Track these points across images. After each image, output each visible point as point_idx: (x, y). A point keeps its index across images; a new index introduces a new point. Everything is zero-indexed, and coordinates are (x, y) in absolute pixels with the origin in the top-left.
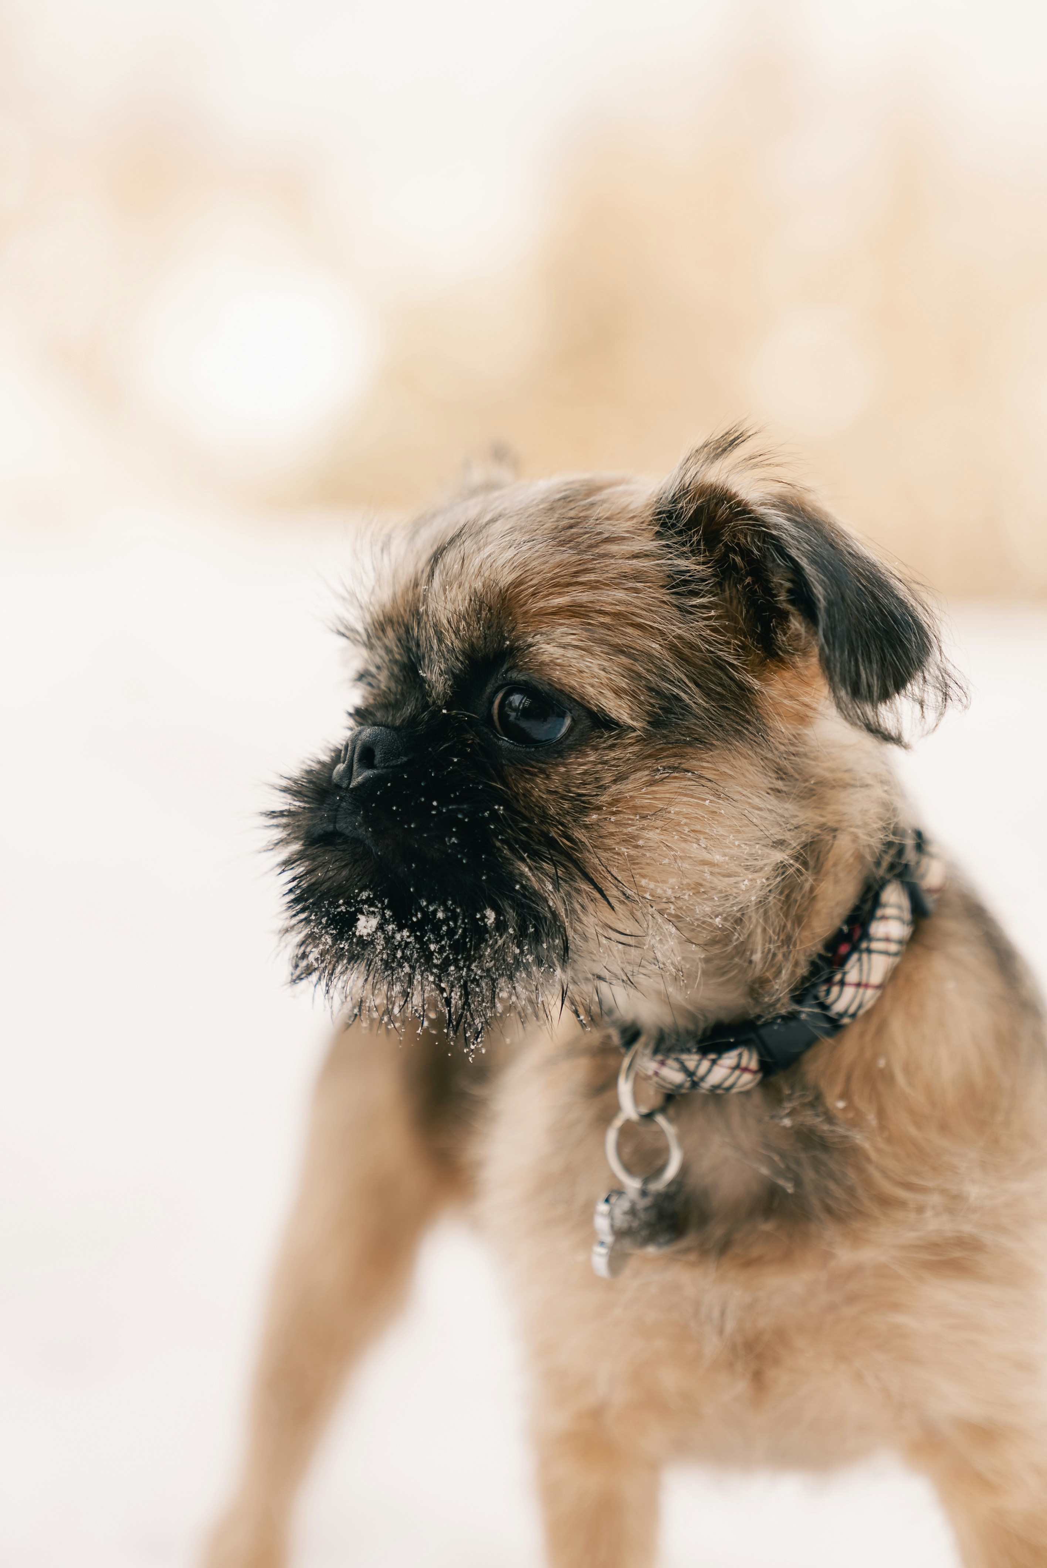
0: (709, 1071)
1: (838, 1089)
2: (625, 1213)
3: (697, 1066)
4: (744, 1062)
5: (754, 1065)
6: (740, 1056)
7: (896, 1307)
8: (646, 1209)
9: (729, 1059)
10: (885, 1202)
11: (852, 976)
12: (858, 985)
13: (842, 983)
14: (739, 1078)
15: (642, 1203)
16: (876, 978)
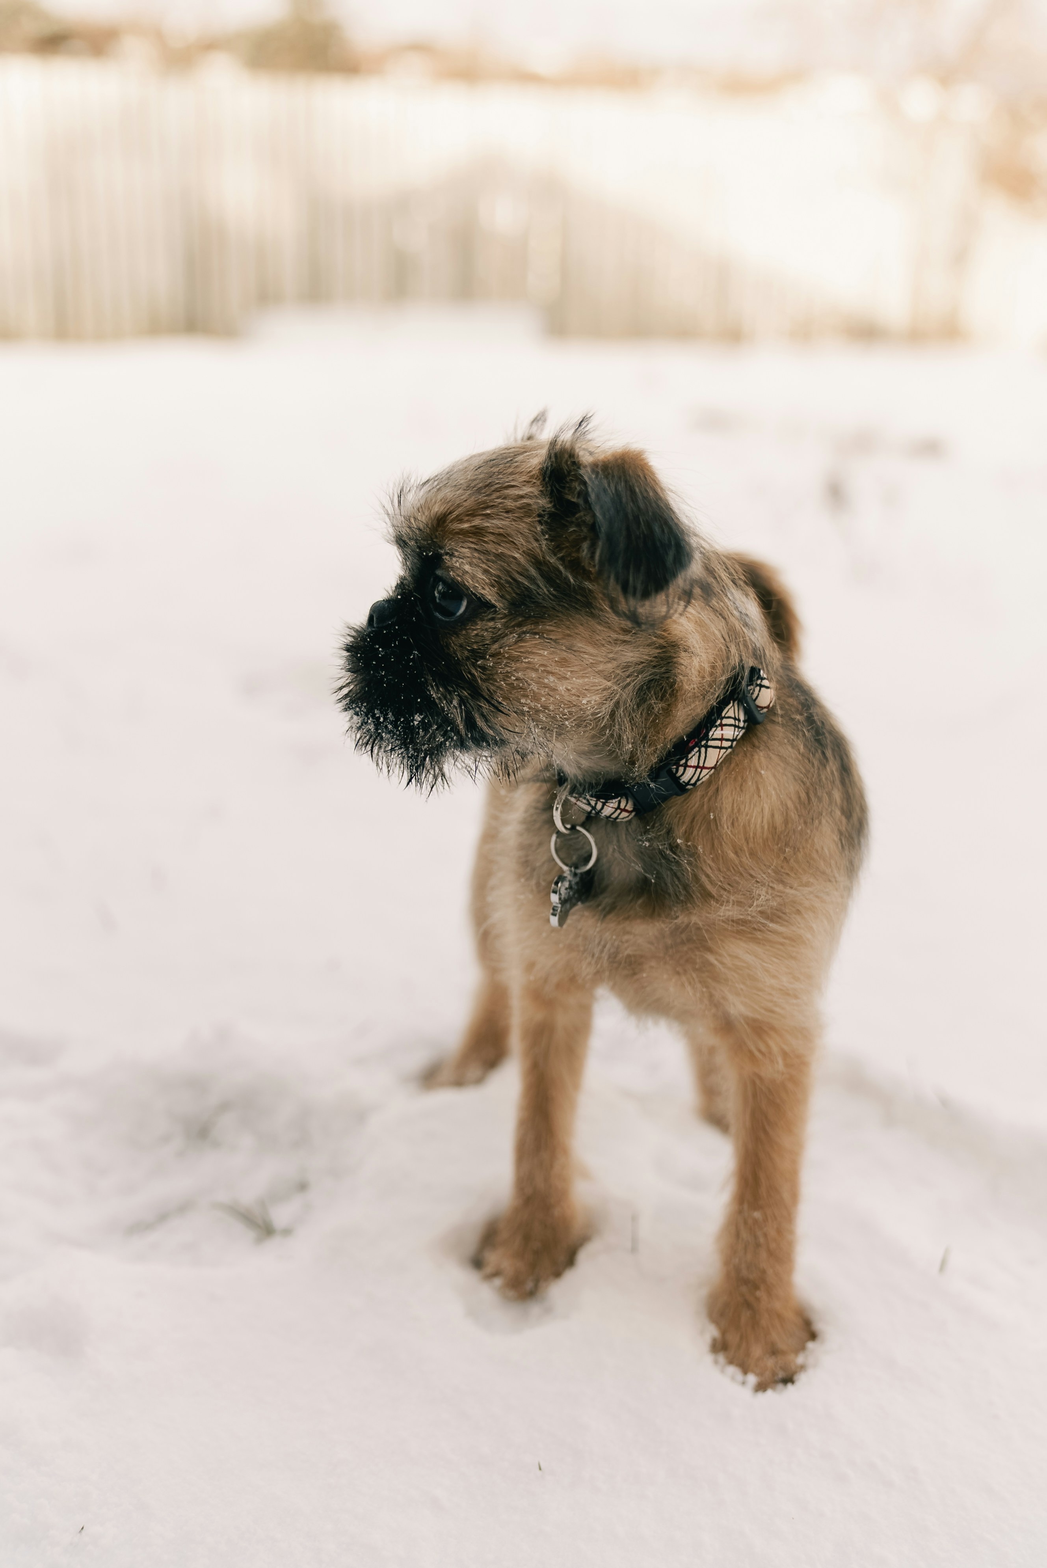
0: (602, 808)
1: (682, 829)
2: (566, 889)
3: (596, 804)
4: (622, 806)
5: (629, 807)
6: (620, 802)
7: (709, 950)
8: (577, 883)
9: (613, 804)
10: (707, 896)
11: (693, 762)
12: (697, 767)
13: (686, 766)
14: (620, 814)
15: (575, 880)
16: (711, 762)
